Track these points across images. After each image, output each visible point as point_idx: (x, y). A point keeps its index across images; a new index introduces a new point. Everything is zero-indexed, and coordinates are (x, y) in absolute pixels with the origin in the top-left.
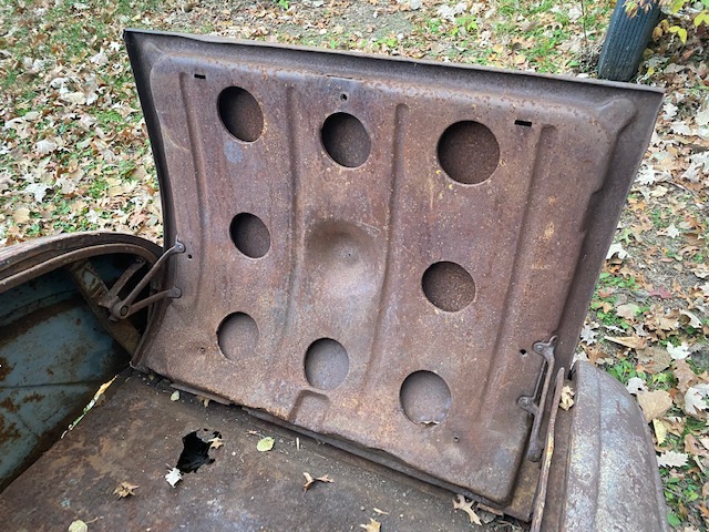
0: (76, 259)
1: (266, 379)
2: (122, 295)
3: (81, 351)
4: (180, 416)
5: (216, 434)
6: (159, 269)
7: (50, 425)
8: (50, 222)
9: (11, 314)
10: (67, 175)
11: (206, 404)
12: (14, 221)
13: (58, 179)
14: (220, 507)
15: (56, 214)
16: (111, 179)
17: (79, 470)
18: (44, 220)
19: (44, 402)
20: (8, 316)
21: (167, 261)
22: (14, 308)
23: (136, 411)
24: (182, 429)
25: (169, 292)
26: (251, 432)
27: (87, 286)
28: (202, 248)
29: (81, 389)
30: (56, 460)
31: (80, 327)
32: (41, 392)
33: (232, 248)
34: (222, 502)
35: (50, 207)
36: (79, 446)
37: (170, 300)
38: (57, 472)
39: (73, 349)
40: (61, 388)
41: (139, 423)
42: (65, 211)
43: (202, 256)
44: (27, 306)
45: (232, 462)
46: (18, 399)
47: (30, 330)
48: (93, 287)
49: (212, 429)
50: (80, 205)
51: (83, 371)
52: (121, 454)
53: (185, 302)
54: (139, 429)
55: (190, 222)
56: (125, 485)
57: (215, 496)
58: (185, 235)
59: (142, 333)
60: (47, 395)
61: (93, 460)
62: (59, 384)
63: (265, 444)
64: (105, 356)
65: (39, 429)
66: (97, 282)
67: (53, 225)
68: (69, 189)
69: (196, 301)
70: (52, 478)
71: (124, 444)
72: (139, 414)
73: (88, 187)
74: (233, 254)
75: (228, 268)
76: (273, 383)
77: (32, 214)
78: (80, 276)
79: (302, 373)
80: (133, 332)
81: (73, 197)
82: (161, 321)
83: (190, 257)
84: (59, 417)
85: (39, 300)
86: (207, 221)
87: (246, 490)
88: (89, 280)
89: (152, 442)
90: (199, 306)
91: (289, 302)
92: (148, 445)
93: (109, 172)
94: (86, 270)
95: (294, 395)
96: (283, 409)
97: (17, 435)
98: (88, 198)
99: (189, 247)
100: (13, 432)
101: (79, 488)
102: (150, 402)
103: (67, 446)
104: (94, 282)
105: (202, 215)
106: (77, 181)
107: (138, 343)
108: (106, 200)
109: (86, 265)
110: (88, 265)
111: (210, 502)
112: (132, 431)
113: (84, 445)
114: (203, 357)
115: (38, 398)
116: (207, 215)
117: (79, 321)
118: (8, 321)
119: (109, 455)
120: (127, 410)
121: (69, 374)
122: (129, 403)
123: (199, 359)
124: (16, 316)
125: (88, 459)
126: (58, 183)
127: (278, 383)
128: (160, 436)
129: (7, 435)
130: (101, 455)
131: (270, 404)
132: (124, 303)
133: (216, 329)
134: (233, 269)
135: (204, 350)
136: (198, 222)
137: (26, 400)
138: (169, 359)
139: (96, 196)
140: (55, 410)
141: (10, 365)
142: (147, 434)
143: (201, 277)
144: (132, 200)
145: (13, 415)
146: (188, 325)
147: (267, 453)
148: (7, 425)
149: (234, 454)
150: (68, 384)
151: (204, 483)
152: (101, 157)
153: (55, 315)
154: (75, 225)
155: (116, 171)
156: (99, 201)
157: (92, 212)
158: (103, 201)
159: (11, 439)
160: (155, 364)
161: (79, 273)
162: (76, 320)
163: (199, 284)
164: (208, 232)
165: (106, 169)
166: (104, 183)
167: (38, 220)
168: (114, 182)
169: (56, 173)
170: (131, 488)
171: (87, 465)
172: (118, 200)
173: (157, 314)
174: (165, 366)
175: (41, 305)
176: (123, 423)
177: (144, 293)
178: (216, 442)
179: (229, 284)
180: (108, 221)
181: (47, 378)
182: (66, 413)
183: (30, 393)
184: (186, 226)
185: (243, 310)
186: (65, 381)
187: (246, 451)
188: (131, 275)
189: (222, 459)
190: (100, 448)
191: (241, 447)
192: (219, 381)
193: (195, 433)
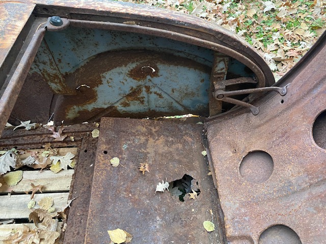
0: (220, 51)
1: (243, 205)
2: (228, 88)
3: (193, 94)
4: (197, 164)
5: (198, 191)
6: (260, 92)
7: (157, 110)
8: (258, 24)
9: (181, 52)
10: (288, 8)
11: (209, 174)
12: (246, 13)
13: (282, 7)
14: (158, 227)
15: (264, 22)
16: (305, 24)
17: (143, 139)
18: (256, 22)
19: (162, 100)
20: (178, 51)
21: (269, 92)
22: (183, 50)
23: (185, 140)
24: (190, 170)
25: (253, 108)
26: (211, 211)
27: (217, 69)
28: (294, 104)
29: (180, 108)
30: (141, 126)
31: (201, 84)
32: (164, 95)
33: (309, 123)
34: (161, 225)
35: (265, 18)
36: (154, 130)
37: (250, 111)
38: (137, 131)
39: (190, 90)
40: (173, 100)
41: (180, 146)
42: (268, 24)
43: (288, 108)
44: (189, 54)
45: (188, 213)
46: (153, 90)
47: (179, 66)
48: (219, 72)
49: (199, 187)
50: (278, 26)
51: (187, 102)
52: (161, 151)
53: (254, 120)
54: (177, 149)
55: (305, 83)
56: (147, 165)
57: (163, 218)
58: (293, 88)
59: (223, 112)
60: (165, 98)
61: (151, 140)
62: (173, 99)
63: (209, 226)
64: (201, 105)
65: (153, 107)
66: (223, 71)
67: (257, 26)
68: (282, 15)
69: (259, 126)
70: (133, 131)
71: (166, 148)
72: (185, 143)
73: (290, 20)
74: (306, 126)
75: (294, 130)
76: (243, 210)
77: (255, 15)
78: (218, 61)
79: (262, 229)
80: (220, 107)
81: (279, 20)
82: (236, 116)
83: (282, 102)
84: (163, 110)
85: (196, 56)
86: (315, 92)
87: (176, 234)
88: (221, 67)
89: (175, 160)
90: (257, 130)
91: (303, 190)
92: (172, 160)
93: (307, 20)
94: (224, 60)
95: (244, 232)
96: (231, 229)
97: (142, 102)
98: (284, 26)
99: (288, 96)
100: (142, 100)
101: (135, 147)
102: (194, 143)
103: (150, 126)
104: (222, 69)
105: (315, 87)
106: (289, 14)
107: (217, 114)
108: (290, 33)
109: (225, 58)
110: (226, 59)
111: (158, 218)
112: (174, 146)
113: (155, 132)
114: (232, 154)
115: (160, 96)
116: (320, 89)
117: (202, 81)
118: (177, 54)
119: (157, 145)
120: (182, 136)
121: (180, 98)
122: (186, 134)
123: (229, 152)
124: (182, 55)
125: (150, 139)
126: (280, 9)
127: (245, 214)
128: (180, 162)
129: (138, 99)
130: (155, 142)
131: (229, 217)
132: (224, 93)
133: (251, 150)
134: (296, 134)
135: (235, 152)
136: (309, 88)
137: (155, 93)
138: (218, 137)
139: (289, 27)
140: (163, 106)
141: (159, 74)
142: (177, 154)
143: (275, 117)
144: (301, 42)
145: (146, 94)
146: (243, 132)
147: (205, 230)
148: (141, 95)
149: (193, 210)
150: (176, 101)
151: (168, 206)
152: (313, 10)
153: (195, 69)
154: (265, 33)
155: (311, 22)
156: (287, 30)
157: (278, 33)
158: (288, 32)
159: (139, 102)
160: (211, 131)
161: (219, 59)
162: (202, 79)
163: (270, 120)
164: (308, 99)
165: (308, 18)
166: (300, 23)
167: (254, 20)
168: (304, 26)
169: (284, 3)
170: (147, 169)
171: (147, 140)
172: (295, 36)
173: (238, 110)
174: (213, 138)
175: (195, 59)
176: (176, 139)
177: (241, 97)
178: (194, 195)
179: (284, 138)
180: (279, 43)
181: (170, 92)
182: (167, 111)
183: (159, 92)
184: (300, 83)
185: (274, 159)
186: (176, 99)
187: (199, 216)
188: (243, 82)
189: (186, 205)
190: (157, 140)
191: (199, 211)
192: (223, 175)
193: (192, 179)
